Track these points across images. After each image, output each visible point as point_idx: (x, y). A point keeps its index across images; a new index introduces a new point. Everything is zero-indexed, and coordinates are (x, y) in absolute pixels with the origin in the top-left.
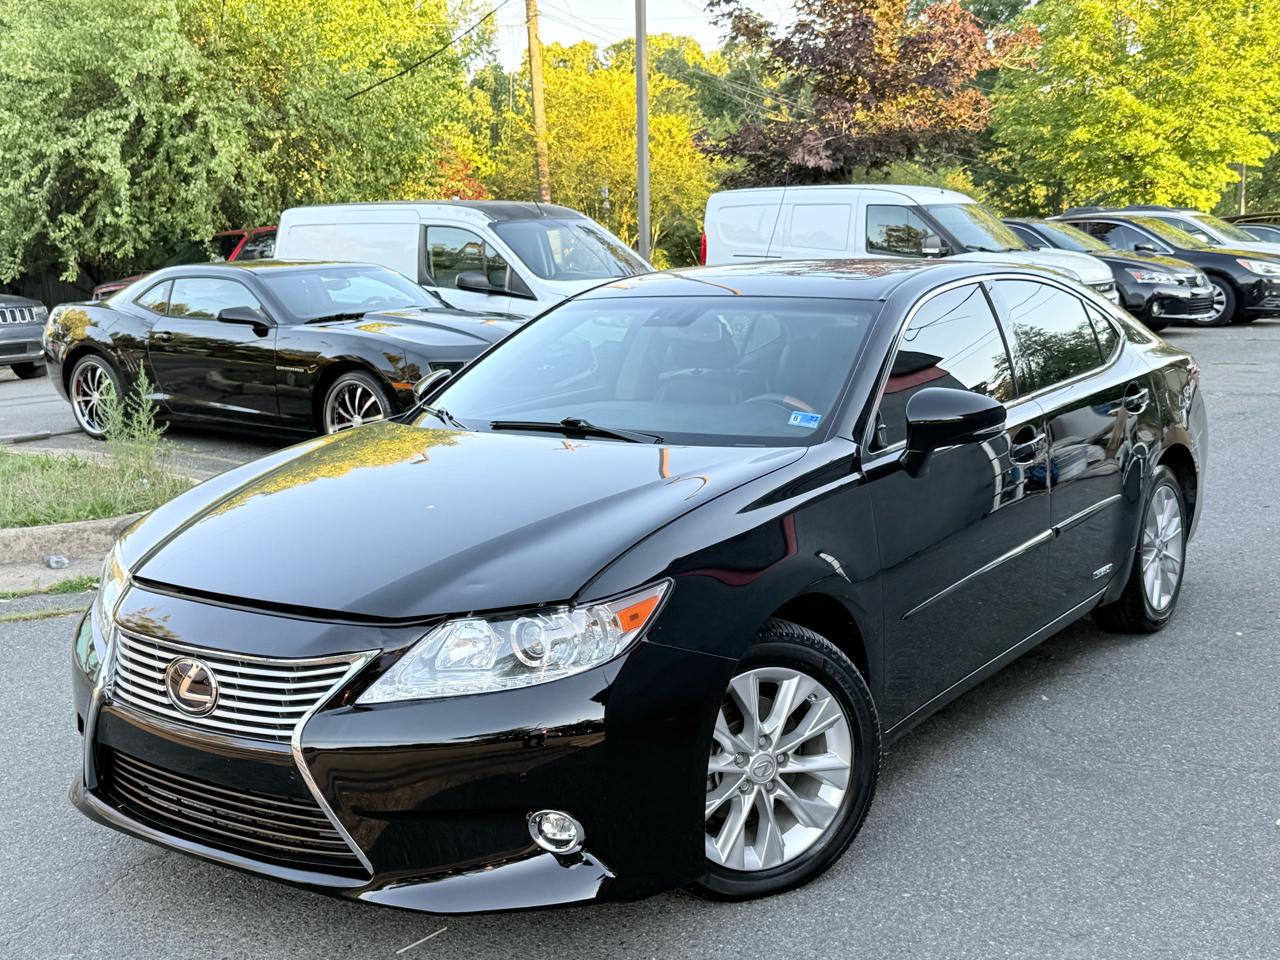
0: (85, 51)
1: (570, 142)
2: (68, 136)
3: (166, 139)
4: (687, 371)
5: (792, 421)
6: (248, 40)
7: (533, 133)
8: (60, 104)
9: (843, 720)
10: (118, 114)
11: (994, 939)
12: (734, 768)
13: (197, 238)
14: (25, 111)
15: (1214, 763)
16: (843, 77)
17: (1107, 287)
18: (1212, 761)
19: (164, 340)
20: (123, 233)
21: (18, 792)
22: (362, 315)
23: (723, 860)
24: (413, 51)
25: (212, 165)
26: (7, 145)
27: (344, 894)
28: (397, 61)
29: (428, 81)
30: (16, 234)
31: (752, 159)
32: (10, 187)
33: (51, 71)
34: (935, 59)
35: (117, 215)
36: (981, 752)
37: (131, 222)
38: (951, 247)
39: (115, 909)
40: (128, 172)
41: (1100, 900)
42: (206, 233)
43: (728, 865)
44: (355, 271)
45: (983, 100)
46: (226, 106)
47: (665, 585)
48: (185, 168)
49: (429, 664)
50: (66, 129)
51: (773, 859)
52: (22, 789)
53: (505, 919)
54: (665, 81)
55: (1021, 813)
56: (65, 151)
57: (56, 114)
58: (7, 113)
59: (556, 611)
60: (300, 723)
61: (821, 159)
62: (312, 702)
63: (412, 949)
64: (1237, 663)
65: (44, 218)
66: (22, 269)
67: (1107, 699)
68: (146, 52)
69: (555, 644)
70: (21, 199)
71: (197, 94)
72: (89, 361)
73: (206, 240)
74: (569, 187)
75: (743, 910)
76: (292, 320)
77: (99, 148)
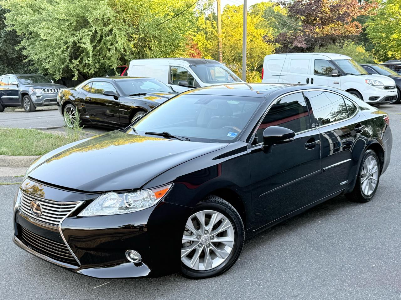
0: (80, 11)
1: (229, 38)
2: (75, 37)
3: (104, 38)
4: (218, 116)
5: (228, 135)
6: (129, 7)
7: (217, 35)
8: (73, 27)
9: (232, 227)
10: (89, 30)
11: (267, 295)
12: (196, 240)
13: (112, 68)
14: (62, 29)
15: (363, 245)
16: (312, 18)
17: (393, 87)
18: (362, 245)
19: (89, 100)
20: (91, 66)
21: (9, 234)
22: (145, 94)
23: (192, 267)
24: (179, 10)
25: (116, 46)
26: (57, 39)
27: (73, 271)
28: (174, 14)
29: (182, 20)
30: (60, 66)
31: (282, 44)
32: (58, 52)
33: (70, 17)
34: (342, 12)
35: (89, 61)
36: (292, 238)
37: (93, 63)
38: (341, 73)
39: (22, 270)
40: (92, 48)
41: (305, 286)
42: (115, 66)
43: (194, 268)
44: (146, 80)
45: (359, 25)
46: (121, 28)
47: (171, 185)
48: (109, 46)
49: (101, 205)
50: (74, 34)
51: (208, 267)
52: (10, 233)
53: (128, 280)
54: (260, 19)
55: (295, 257)
56: (73, 41)
57: (72, 30)
58: (57, 29)
59: (137, 191)
60: (61, 221)
61: (303, 44)
62: (65, 215)
63: (98, 287)
64: (388, 214)
65: (68, 61)
66: (61, 76)
67: (339, 223)
68: (97, 11)
69: (135, 201)
70: (61, 55)
71: (113, 24)
72: (69, 106)
73: (114, 68)
74: (228, 52)
75: (198, 282)
76: (125, 95)
77: (83, 40)
